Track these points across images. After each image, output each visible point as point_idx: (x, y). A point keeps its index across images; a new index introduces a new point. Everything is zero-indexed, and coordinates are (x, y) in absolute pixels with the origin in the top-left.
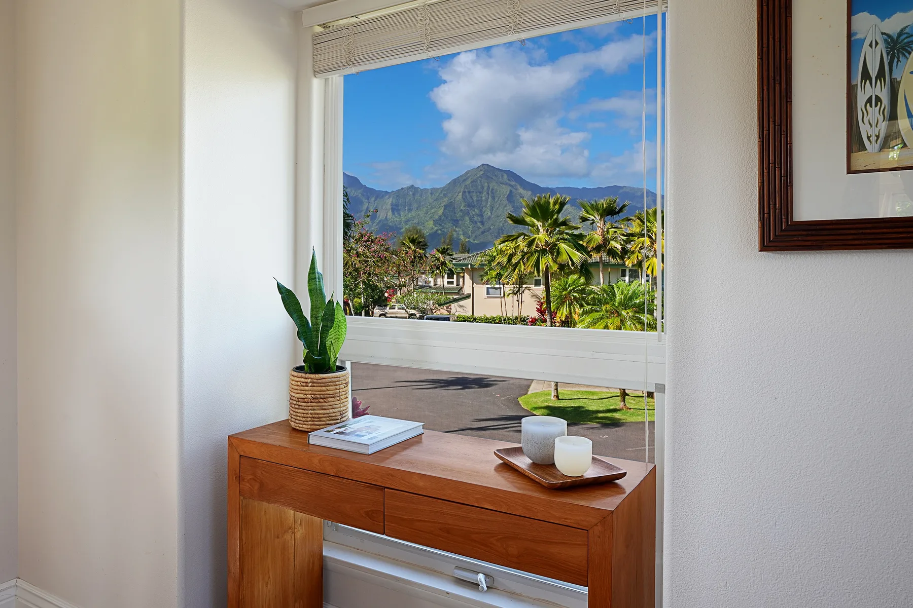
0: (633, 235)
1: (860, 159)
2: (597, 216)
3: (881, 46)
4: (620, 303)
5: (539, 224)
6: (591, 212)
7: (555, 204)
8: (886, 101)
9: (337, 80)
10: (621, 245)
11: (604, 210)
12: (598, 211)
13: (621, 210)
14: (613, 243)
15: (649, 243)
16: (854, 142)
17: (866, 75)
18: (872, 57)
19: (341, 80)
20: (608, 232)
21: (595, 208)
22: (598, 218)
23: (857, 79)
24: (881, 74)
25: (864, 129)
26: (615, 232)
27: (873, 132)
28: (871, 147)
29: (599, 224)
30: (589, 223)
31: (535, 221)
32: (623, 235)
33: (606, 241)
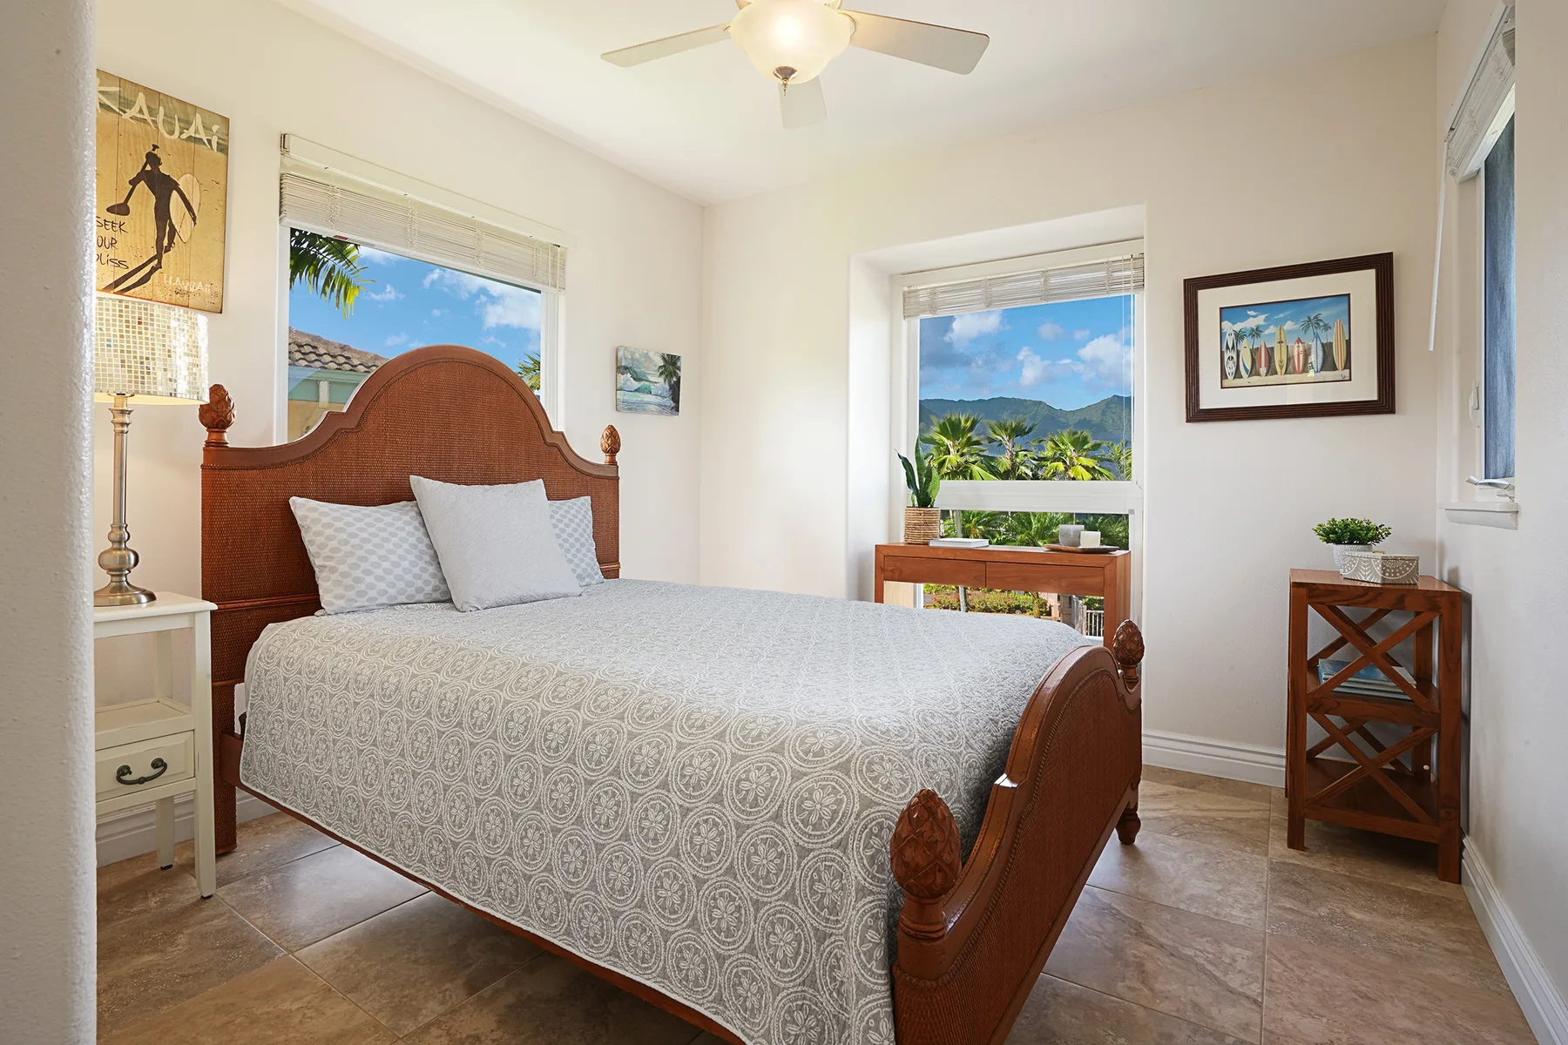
0: (1045, 459)
1: (1226, 383)
2: (1005, 437)
3: (1233, 336)
4: (1037, 532)
5: (949, 443)
6: (999, 431)
7: (966, 421)
8: (1235, 359)
9: (917, 322)
10: (1032, 470)
11: (1013, 430)
12: (1006, 430)
13: (1030, 430)
14: (1023, 468)
15: (1063, 469)
16: (1224, 375)
17: (1227, 348)
18: (1230, 340)
19: (919, 321)
20: (1017, 456)
21: (1003, 428)
22: (1006, 438)
23: (1224, 349)
24: (1233, 348)
25: (1227, 370)
26: (1026, 455)
27: (1231, 371)
28: (1230, 377)
29: (1009, 446)
30: (996, 444)
31: (945, 439)
32: (1034, 459)
33: (1014, 467)
